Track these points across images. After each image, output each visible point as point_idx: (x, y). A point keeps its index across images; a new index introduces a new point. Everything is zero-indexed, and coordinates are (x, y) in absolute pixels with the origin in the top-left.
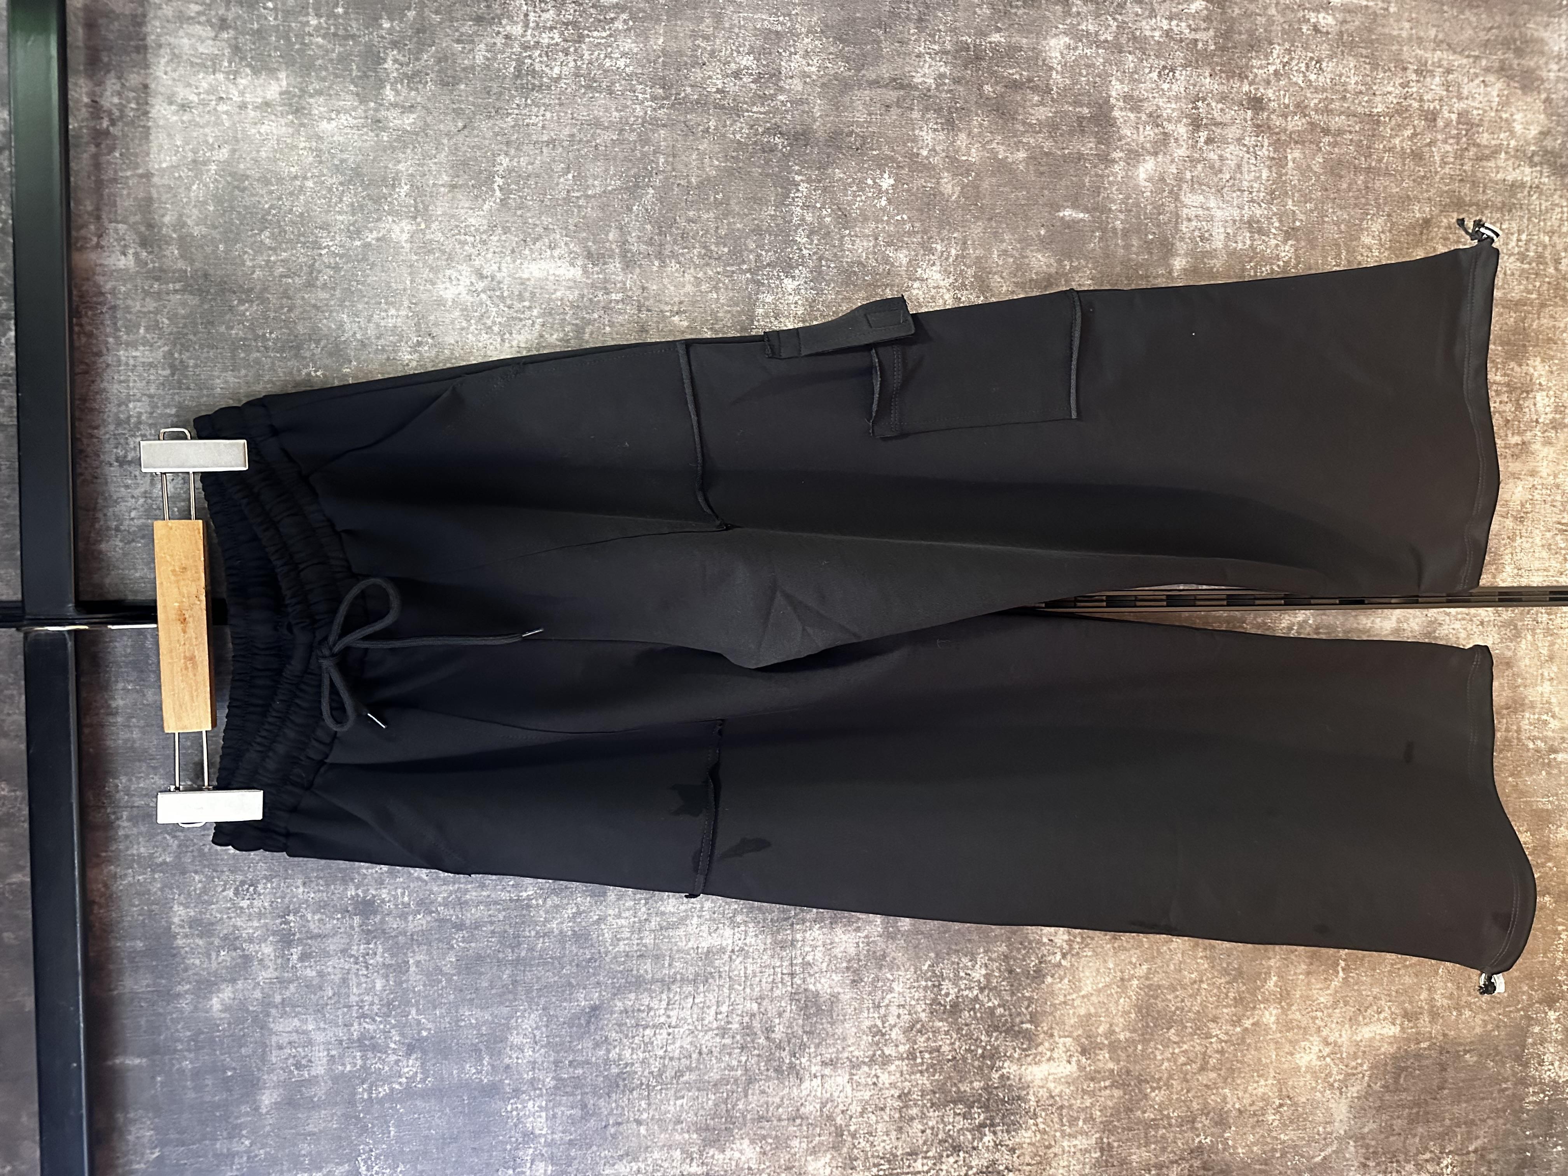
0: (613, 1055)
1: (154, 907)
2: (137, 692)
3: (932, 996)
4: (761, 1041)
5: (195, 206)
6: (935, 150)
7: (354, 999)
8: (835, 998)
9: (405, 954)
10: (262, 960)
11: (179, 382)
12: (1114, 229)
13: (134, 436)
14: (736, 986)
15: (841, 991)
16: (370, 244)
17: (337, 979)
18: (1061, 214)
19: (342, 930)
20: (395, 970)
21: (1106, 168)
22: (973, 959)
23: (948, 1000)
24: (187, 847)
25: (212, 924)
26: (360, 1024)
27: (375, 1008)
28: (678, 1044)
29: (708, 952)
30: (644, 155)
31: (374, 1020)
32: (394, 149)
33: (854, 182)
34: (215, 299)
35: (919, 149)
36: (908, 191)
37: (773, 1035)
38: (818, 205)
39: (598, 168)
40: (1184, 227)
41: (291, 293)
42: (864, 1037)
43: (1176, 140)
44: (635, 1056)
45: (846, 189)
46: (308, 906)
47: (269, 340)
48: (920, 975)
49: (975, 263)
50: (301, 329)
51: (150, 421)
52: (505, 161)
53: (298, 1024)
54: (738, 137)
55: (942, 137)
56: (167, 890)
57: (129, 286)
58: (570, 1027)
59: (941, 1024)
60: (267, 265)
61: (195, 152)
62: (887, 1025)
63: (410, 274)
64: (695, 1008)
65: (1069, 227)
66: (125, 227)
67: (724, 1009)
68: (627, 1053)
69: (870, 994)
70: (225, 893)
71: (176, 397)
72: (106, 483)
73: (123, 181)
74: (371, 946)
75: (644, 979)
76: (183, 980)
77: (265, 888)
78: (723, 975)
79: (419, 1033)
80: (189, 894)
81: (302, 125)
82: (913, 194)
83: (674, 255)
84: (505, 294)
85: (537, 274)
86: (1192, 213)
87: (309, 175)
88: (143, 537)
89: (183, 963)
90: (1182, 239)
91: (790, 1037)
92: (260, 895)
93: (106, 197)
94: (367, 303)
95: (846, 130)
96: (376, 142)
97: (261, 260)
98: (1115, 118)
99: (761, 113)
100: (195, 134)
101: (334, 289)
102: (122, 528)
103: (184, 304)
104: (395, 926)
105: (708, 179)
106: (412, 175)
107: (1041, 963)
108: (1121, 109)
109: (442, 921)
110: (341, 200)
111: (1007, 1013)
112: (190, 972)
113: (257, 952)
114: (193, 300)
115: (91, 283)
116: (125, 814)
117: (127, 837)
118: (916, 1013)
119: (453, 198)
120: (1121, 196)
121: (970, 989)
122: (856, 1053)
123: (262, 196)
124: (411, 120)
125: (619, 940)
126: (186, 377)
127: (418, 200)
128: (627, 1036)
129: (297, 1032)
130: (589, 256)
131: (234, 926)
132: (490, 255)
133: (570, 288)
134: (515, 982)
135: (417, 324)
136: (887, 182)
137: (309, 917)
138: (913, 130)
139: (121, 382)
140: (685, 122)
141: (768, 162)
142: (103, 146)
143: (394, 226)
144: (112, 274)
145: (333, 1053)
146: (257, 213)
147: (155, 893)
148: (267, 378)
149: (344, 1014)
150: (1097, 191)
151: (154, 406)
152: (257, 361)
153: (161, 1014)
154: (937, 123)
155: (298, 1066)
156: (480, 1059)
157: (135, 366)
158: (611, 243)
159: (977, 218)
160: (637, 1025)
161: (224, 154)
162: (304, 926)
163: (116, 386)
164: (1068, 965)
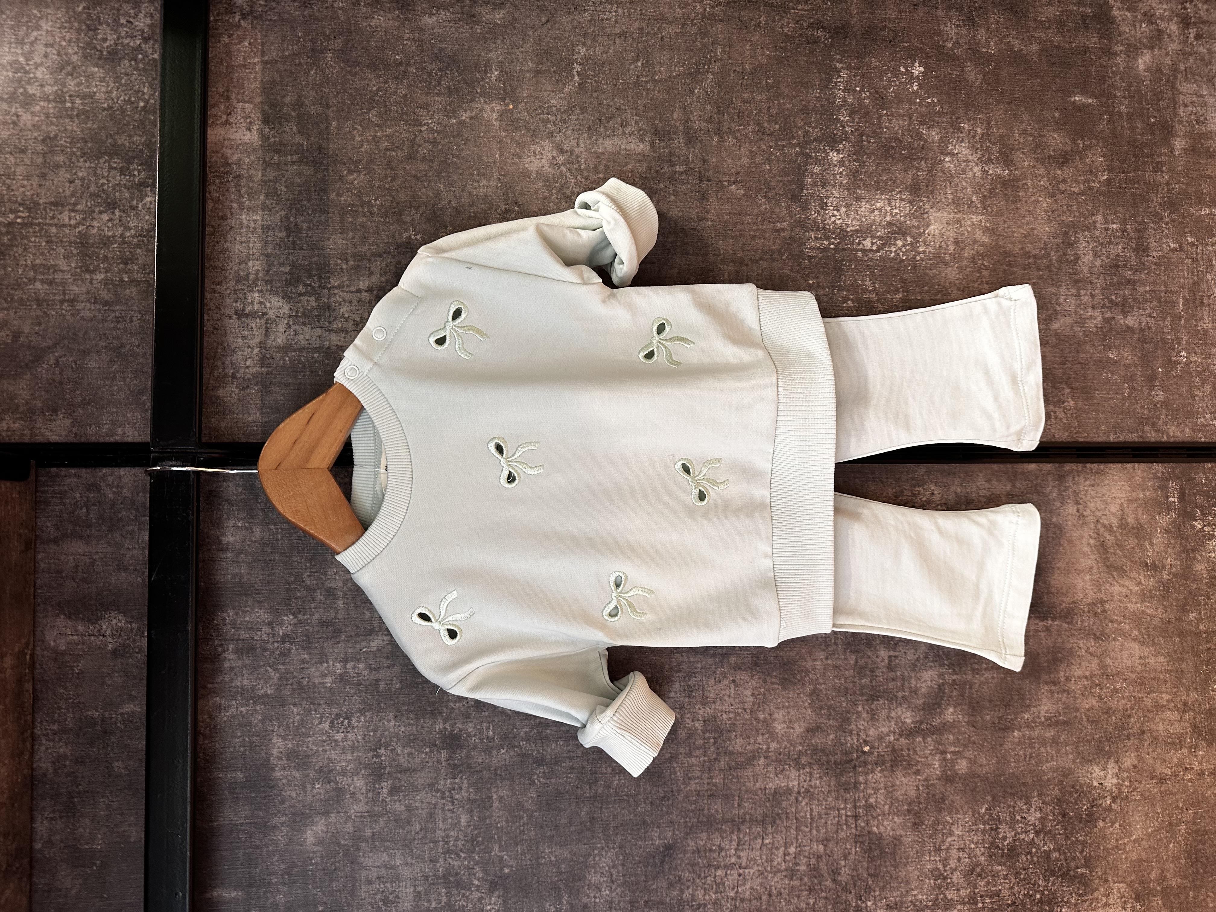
0: (686, 895)
1: (255, 738)
2: (246, 529)
3: (990, 839)
4: (828, 883)
5: (313, 88)
6: (958, 43)
7: (440, 834)
8: (897, 840)
9: (489, 789)
10: (353, 793)
11: (294, 242)
12: (1120, 113)
13: (251, 291)
14: (803, 828)
15: (903, 833)
16: (464, 122)
17: (424, 813)
18: (1072, 100)
19: (430, 764)
20: (479, 805)
21: (1109, 59)
22: (1028, 803)
23: (1005, 843)
24: (287, 680)
25: (308, 756)
26: (445, 860)
27: (460, 843)
28: (748, 887)
29: (775, 793)
30: (704, 45)
31: (458, 856)
32: (486, 40)
33: (888, 69)
34: (328, 170)
35: (944, 42)
36: (936, 77)
37: (839, 878)
38: (858, 89)
39: (663, 58)
40: (1181, 111)
41: (394, 164)
42: (927, 881)
43: (1169, 36)
44: (707, 897)
45: (881, 76)
46: (398, 740)
47: (374, 206)
48: (978, 819)
49: (999, 141)
50: (402, 196)
51: (267, 278)
52: (583, 51)
53: (387, 859)
54: (786, 30)
55: (964, 31)
56: (267, 721)
57: (252, 158)
58: (646, 867)
59: (1000, 868)
60: (374, 139)
61: (313, 41)
62: (947, 868)
63: (500, 149)
64: (764, 849)
65: (1080, 111)
66: (251, 106)
67: (792, 850)
68: (700, 894)
69: (930, 836)
70: (320, 726)
71: (291, 257)
72: (226, 333)
73: (251, 66)
74: (457, 781)
75: (715, 819)
76: (279, 812)
77: (359, 722)
78: (790, 816)
79: (501, 870)
80: (288, 727)
81: (406, 19)
82: (940, 80)
83: (731, 132)
84: (582, 167)
85: (610, 149)
86: (1188, 100)
87: (412, 61)
88: (257, 384)
89: (280, 795)
90: (1180, 122)
91: (856, 879)
92: (353, 728)
93: (235, 80)
94: (461, 174)
95: (880, 25)
96: (471, 34)
97: (368, 135)
98: (1114, 17)
99: (805, 10)
100: (314, 27)
101: (432, 161)
102: (238, 375)
103: (300, 174)
104: (480, 761)
105: (761, 66)
106: (502, 62)
107: (1092, 806)
108: (1119, 9)
109: (524, 756)
110: (439, 84)
111: (1062, 857)
112: (287, 804)
113: (349, 785)
114: (308, 171)
115: (220, 155)
116: (231, 647)
117: (232, 669)
118: (975, 856)
119: (537, 82)
120: (1123, 84)
121: (1026, 832)
122: (920, 897)
123: (371, 80)
124: (501, 15)
125: (690, 779)
126: (300, 239)
127: (507, 84)
128: (699, 876)
129: (385, 866)
130: (656, 132)
131: (329, 759)
132: (569, 132)
133: (639, 161)
134: (592, 819)
135: (506, 194)
136: (918, 70)
137: (399, 750)
138: (939, 25)
139: (242, 243)
140: (739, 18)
141: (811, 52)
142: (235, 37)
143: (486, 106)
144: (238, 147)
145: (420, 889)
146: (365, 95)
147: (257, 725)
148: (372, 240)
149: (431, 849)
150: (1102, 79)
151: (270, 265)
152: (363, 226)
153: (258, 847)
154: (959, 20)
155: (386, 901)
156: (559, 898)
157: (255, 228)
158: (676, 121)
159: (999, 102)
160: (709, 865)
161: (339, 43)
162: (394, 760)
163: (238, 246)
164: (1119, 809)
